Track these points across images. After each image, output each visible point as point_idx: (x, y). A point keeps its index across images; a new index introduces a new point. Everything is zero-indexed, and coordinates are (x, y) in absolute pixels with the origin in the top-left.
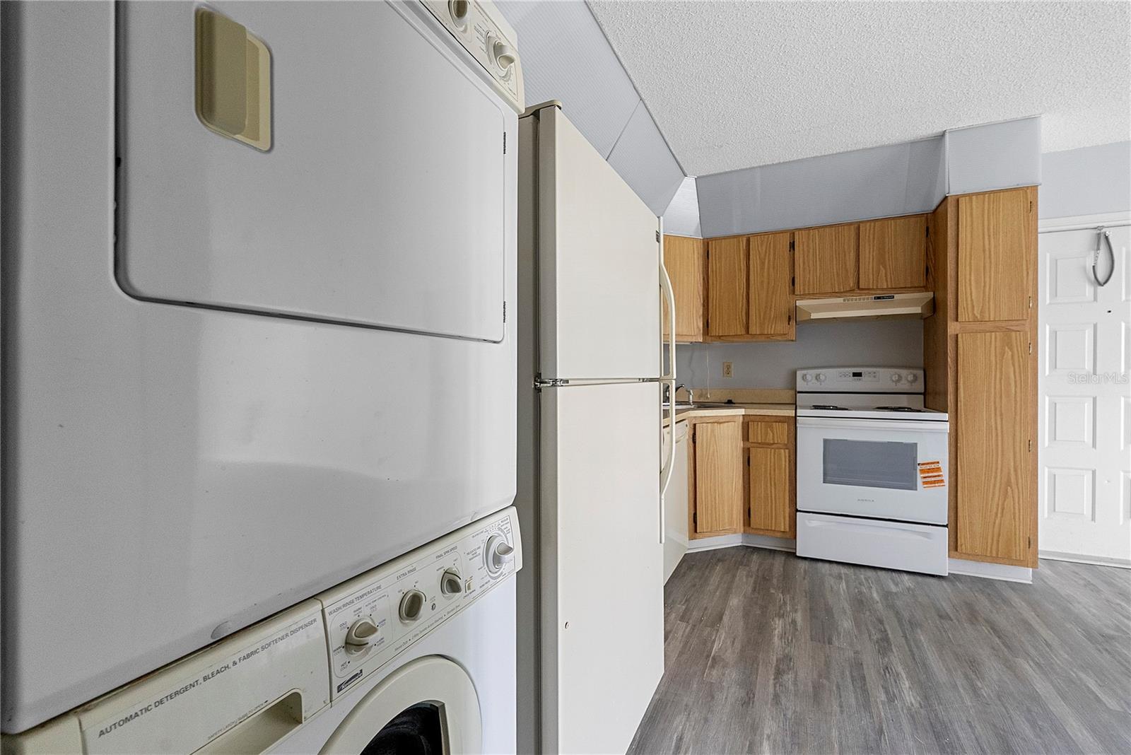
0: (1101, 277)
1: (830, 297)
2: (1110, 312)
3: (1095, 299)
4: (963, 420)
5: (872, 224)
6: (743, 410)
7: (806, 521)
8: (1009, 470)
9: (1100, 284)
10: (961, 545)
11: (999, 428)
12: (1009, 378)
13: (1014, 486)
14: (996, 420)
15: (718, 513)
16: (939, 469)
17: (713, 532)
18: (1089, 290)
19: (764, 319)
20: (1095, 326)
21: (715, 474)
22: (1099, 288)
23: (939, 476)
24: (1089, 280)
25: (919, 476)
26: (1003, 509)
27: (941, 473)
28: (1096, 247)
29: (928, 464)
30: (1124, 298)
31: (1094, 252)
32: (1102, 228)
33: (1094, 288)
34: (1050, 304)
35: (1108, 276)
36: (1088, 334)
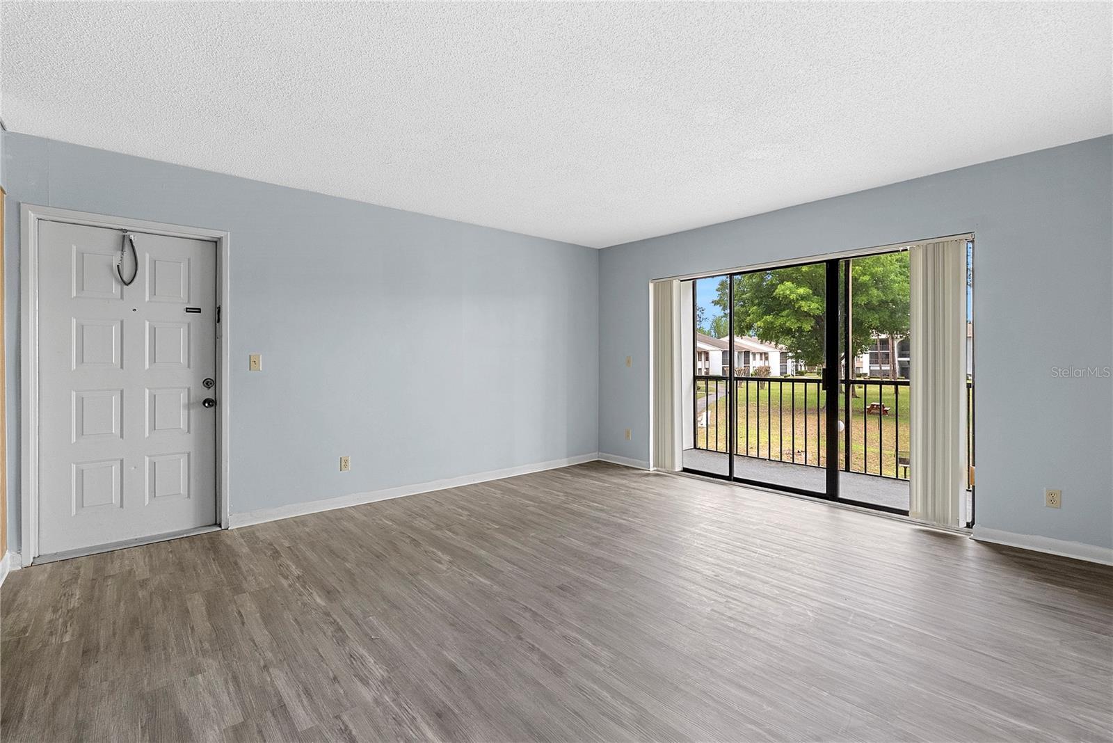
0: (126, 277)
2: (135, 310)
3: (122, 297)
9: (127, 284)
18: (116, 288)
20: (122, 322)
22: (125, 287)
24: (116, 278)
28: (121, 248)
30: (147, 299)
31: (120, 252)
32: (127, 231)
33: (120, 287)
34: (76, 297)
35: (132, 276)
36: (115, 330)
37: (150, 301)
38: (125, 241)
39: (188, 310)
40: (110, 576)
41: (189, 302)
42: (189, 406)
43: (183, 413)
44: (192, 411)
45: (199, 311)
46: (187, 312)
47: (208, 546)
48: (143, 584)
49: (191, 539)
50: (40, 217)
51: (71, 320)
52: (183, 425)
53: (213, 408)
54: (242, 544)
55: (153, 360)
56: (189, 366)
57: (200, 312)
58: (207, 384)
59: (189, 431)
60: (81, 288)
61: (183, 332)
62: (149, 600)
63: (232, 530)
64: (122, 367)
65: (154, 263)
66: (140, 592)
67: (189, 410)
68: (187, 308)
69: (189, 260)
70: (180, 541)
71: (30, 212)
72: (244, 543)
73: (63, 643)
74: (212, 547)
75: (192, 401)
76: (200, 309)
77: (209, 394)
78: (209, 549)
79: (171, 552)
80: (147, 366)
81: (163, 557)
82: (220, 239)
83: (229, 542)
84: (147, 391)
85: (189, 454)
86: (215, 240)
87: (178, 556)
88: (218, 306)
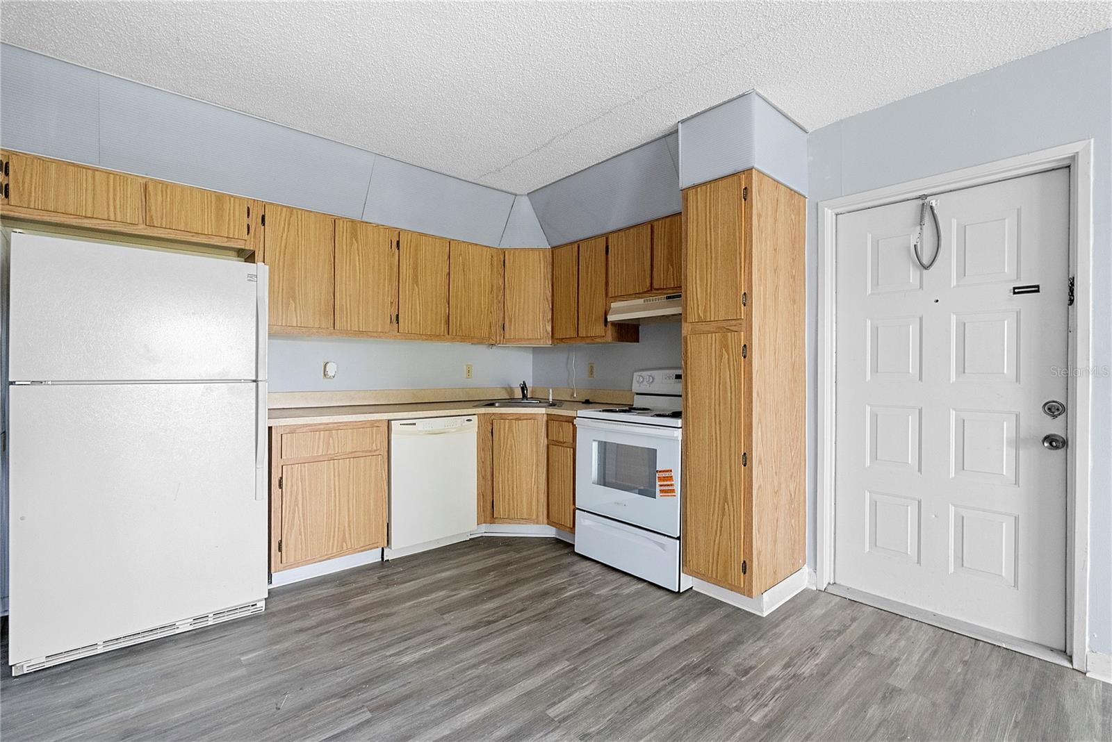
0: (926, 261)
1: (635, 298)
2: (937, 301)
3: (921, 285)
4: (691, 426)
5: (664, 221)
6: (544, 409)
7: (582, 520)
8: (726, 485)
9: (926, 268)
10: (689, 561)
11: (718, 438)
12: (726, 383)
13: (730, 503)
14: (716, 428)
15: (515, 502)
16: (670, 478)
17: (510, 519)
18: (913, 274)
19: (588, 322)
20: (921, 321)
21: (512, 467)
22: (924, 272)
23: (671, 485)
24: (914, 263)
25: (658, 483)
26: (721, 527)
27: (673, 483)
28: (919, 222)
29: (664, 471)
30: (954, 283)
31: (919, 227)
32: (926, 196)
33: (919, 273)
34: (871, 294)
35: (934, 255)
36: (913, 330)
37: (958, 286)
38: (926, 210)
39: (1017, 291)
40: (869, 653)
41: (1018, 277)
42: (1018, 443)
43: (1007, 454)
44: (1021, 452)
45: (1036, 289)
46: (1015, 293)
47: (1027, 688)
48: (891, 694)
49: (1010, 656)
50: (838, 210)
51: (866, 321)
52: (1007, 470)
53: (1061, 452)
54: (1090, 726)
55: (962, 369)
56: (1018, 380)
57: (1038, 291)
58: (1049, 409)
59: (1017, 482)
60: (876, 284)
61: (1008, 327)
62: (871, 731)
63: (1093, 681)
64: (921, 379)
65: (963, 230)
66: (874, 707)
67: (1017, 449)
68: (1014, 288)
69: (1019, 211)
70: (992, 650)
71: (826, 209)
72: (1098, 727)
73: (750, 720)
74: (1032, 694)
75: (1022, 435)
76: (1038, 286)
77: (1054, 427)
78: (1023, 697)
79: (965, 663)
80: (953, 379)
81: (948, 665)
82: (1074, 158)
83: (1069, 703)
84: (953, 413)
85: (1017, 519)
86: (1066, 163)
87: (969, 676)
88: (1071, 276)
